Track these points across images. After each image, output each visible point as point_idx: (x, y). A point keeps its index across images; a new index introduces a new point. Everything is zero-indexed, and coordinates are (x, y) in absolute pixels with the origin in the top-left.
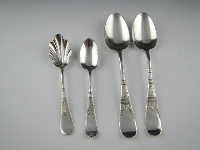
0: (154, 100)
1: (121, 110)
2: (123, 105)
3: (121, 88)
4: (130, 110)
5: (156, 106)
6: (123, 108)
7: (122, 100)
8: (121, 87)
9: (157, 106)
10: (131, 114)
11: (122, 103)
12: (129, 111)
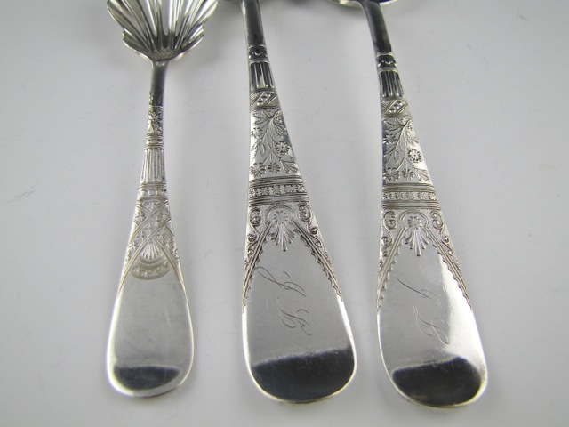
0: (424, 196)
1: (253, 239)
2: (263, 208)
3: (253, 127)
4: (309, 237)
5: (439, 228)
6: (261, 228)
7: (260, 184)
8: (253, 120)
9: (446, 232)
10: (313, 260)
11: (258, 202)
12: (303, 243)
